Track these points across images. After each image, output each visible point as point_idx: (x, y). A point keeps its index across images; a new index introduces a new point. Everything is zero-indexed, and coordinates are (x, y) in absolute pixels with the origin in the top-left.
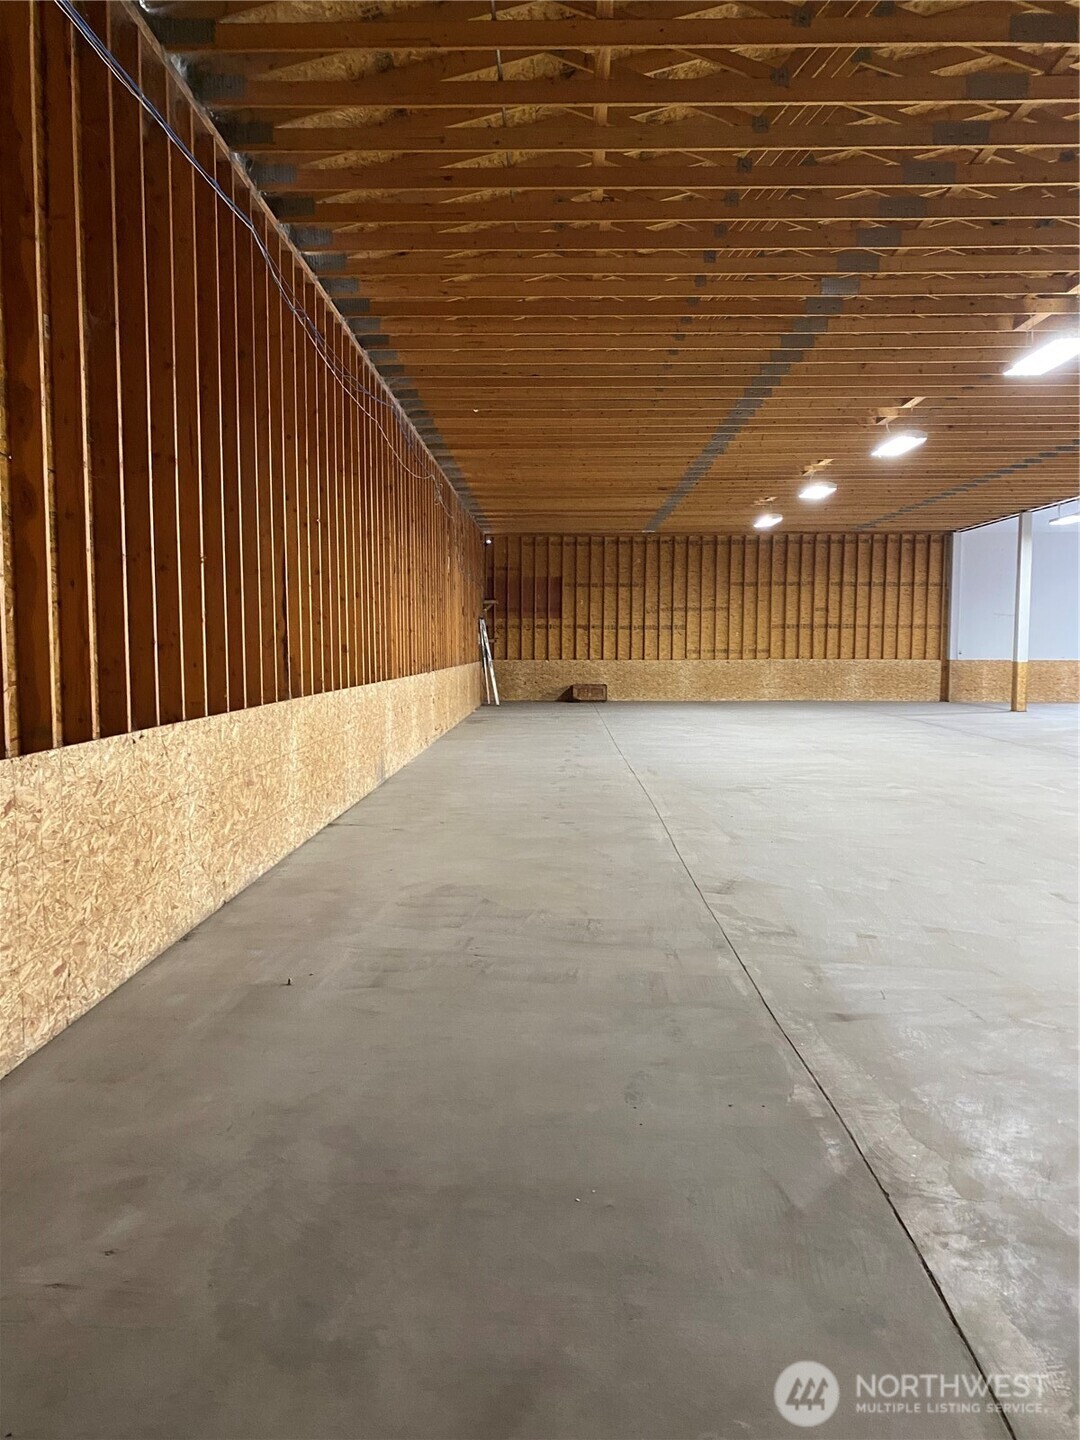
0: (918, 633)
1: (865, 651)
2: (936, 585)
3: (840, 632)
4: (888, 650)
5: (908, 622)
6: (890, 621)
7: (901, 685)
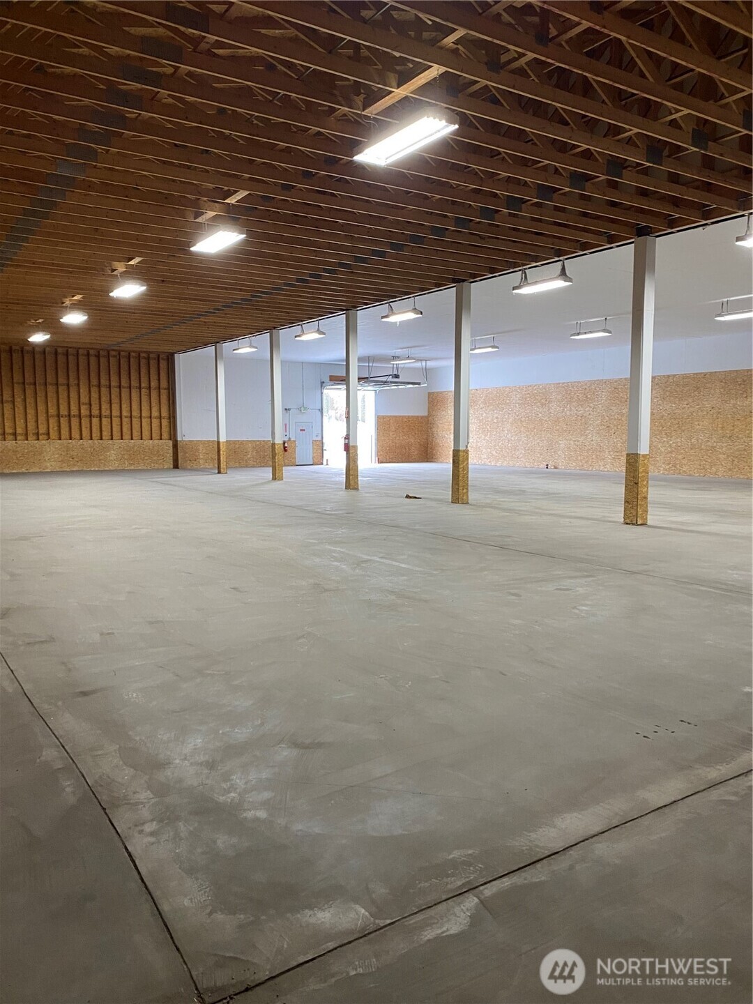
0: (155, 422)
1: (119, 434)
2: (165, 389)
3: (101, 420)
4: (136, 433)
5: (148, 415)
6: (135, 413)
7: (146, 458)
